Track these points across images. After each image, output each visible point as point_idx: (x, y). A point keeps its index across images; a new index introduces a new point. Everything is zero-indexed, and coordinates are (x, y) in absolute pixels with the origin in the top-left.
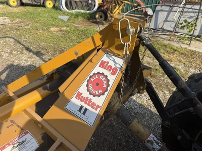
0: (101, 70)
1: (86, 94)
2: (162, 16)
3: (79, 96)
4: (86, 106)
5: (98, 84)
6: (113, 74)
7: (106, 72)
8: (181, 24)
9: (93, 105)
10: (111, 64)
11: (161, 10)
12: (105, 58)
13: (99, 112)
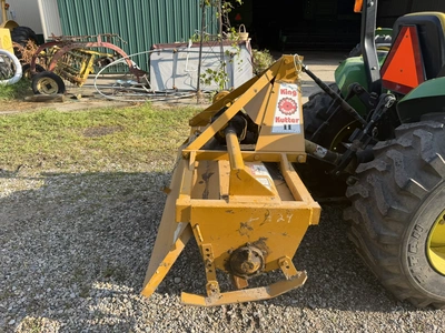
0: (285, 96)
1: (283, 116)
2: (165, 69)
3: (278, 120)
4: (287, 124)
5: (287, 106)
6: (295, 95)
7: (289, 96)
8: (204, 76)
9: (293, 120)
10: (289, 89)
11: (160, 60)
12: (282, 87)
13: (301, 122)
